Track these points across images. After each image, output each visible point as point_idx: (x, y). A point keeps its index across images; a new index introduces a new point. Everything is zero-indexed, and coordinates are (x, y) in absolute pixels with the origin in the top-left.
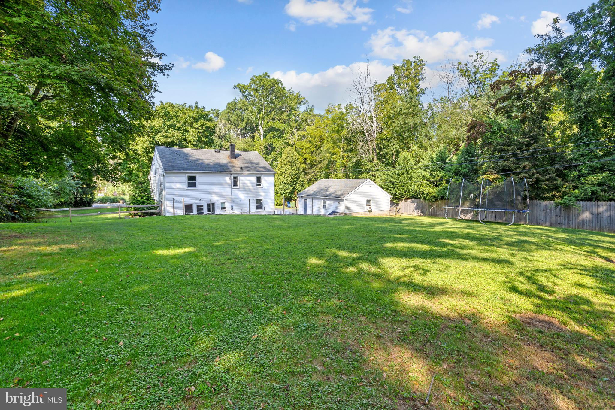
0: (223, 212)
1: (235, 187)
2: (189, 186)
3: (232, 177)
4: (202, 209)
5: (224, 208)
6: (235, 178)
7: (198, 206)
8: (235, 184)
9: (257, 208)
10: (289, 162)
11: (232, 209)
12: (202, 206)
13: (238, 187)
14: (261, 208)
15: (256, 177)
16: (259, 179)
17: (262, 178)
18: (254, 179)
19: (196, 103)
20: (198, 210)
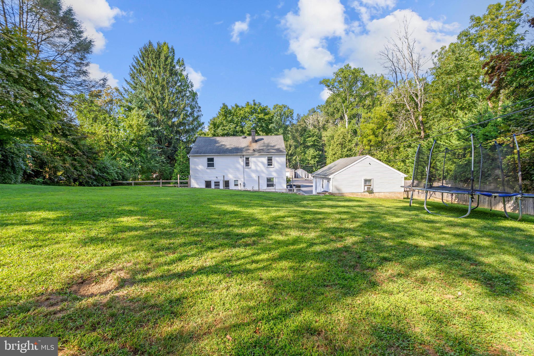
0: (236, 188)
1: (247, 167)
2: (208, 166)
3: (244, 159)
4: (219, 185)
5: (237, 185)
6: (247, 159)
7: (215, 182)
8: (247, 164)
9: (268, 186)
10: (340, 144)
11: (244, 186)
12: (219, 182)
13: (250, 167)
14: (272, 185)
15: (267, 158)
16: (270, 160)
17: (273, 158)
18: (265, 160)
19: (254, 101)
20: (215, 185)
